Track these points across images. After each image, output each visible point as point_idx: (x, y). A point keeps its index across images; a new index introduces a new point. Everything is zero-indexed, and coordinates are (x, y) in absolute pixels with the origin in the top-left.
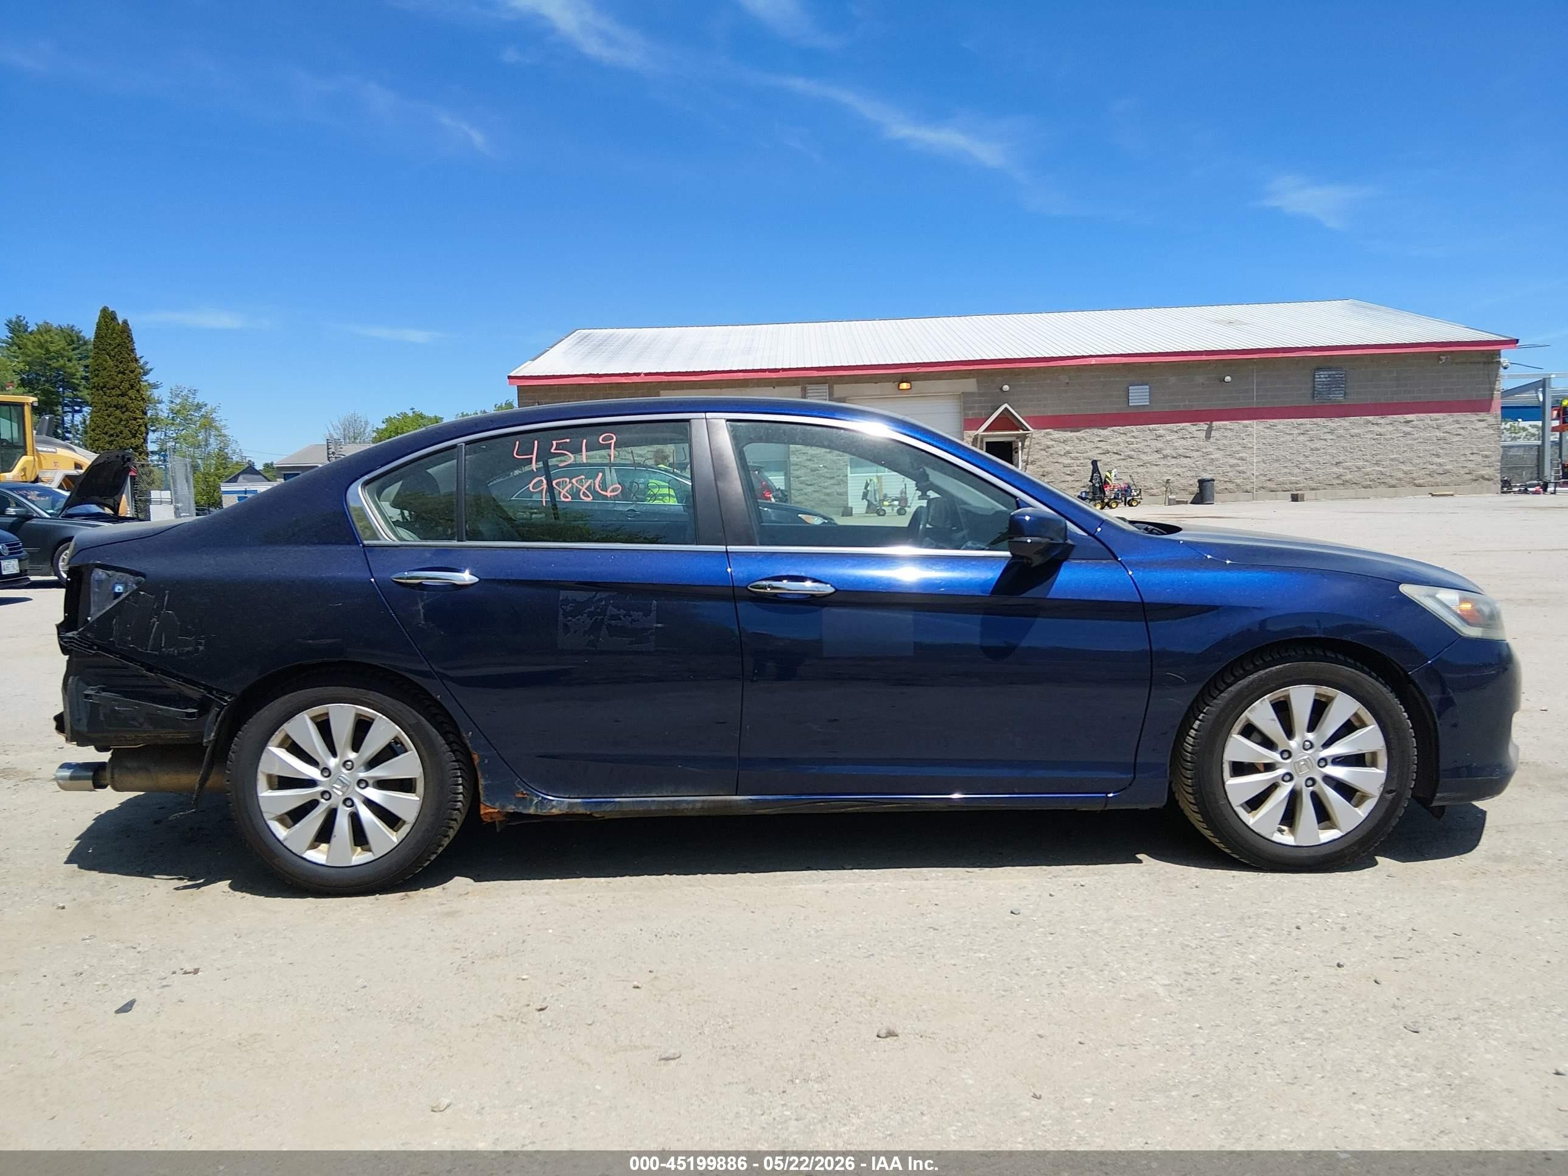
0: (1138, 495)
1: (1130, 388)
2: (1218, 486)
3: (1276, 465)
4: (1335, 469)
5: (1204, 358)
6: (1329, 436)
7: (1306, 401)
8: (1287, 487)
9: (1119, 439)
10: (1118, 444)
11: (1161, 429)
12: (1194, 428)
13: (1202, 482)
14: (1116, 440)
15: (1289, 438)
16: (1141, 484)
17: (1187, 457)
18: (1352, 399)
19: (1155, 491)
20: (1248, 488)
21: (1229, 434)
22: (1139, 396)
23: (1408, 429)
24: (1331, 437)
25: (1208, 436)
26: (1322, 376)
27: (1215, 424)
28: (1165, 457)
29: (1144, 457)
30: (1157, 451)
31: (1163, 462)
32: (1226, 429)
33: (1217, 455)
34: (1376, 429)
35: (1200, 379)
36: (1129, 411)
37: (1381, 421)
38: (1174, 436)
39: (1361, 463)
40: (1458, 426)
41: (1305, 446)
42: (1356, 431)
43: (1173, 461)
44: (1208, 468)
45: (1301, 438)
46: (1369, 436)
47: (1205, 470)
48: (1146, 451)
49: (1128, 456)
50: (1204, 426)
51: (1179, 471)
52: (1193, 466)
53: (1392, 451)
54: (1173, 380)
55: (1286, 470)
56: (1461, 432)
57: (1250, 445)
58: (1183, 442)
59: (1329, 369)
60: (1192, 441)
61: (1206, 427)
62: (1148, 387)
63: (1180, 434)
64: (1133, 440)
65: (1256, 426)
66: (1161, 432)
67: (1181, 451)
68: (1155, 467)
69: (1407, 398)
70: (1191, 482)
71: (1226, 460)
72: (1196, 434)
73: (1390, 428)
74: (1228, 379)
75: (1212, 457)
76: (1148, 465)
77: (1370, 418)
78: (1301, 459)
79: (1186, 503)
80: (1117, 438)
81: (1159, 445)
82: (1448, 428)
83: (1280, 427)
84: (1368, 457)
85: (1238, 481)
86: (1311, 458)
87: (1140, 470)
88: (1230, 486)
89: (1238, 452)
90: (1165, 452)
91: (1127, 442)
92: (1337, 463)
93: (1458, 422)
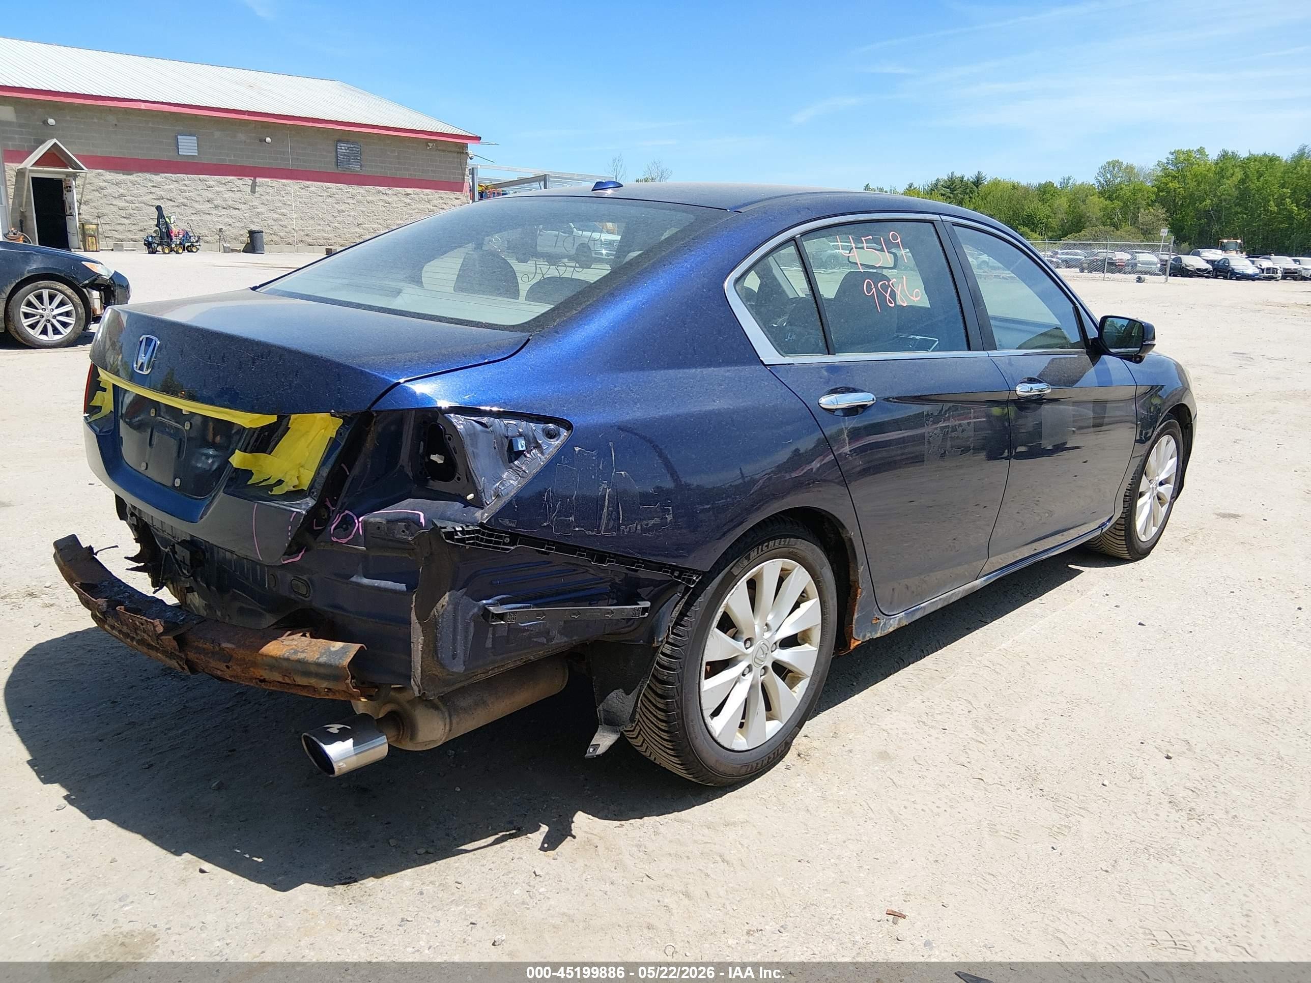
0: (197, 242)
1: (179, 137)
2: (266, 238)
3: (311, 222)
4: (357, 230)
5: (246, 117)
6: (350, 201)
7: (331, 168)
8: (322, 242)
9: (172, 186)
10: (170, 191)
11: (211, 180)
12: (241, 182)
13: (252, 233)
14: (168, 187)
15: (320, 199)
16: (198, 232)
17: (236, 209)
18: (368, 171)
19: (209, 239)
20: (290, 241)
21: (271, 190)
22: (188, 146)
23: (408, 201)
24: (353, 202)
25: (253, 191)
26: (343, 148)
27: (258, 180)
28: (216, 207)
29: (197, 206)
30: (208, 201)
31: (214, 212)
32: (268, 186)
33: (261, 209)
34: (385, 198)
35: (241, 137)
36: (179, 159)
37: (388, 192)
38: (222, 188)
39: (375, 226)
40: (441, 201)
41: (334, 207)
42: (370, 198)
43: (224, 212)
44: (255, 220)
45: (329, 200)
46: (381, 203)
47: (253, 222)
48: (198, 199)
49: (182, 203)
50: (248, 181)
51: (230, 221)
52: (242, 217)
53: (398, 218)
54: (217, 134)
55: (319, 227)
56: (444, 206)
57: (289, 203)
58: (231, 194)
59: (348, 142)
60: (239, 195)
61: (250, 182)
62: (195, 138)
63: (228, 187)
64: (185, 188)
65: (293, 186)
66: (211, 183)
67: (230, 203)
68: (208, 216)
69: (406, 174)
70: (241, 233)
71: (270, 214)
72: (242, 188)
73: (395, 198)
74: (268, 140)
75: (258, 210)
76: (202, 214)
77: (381, 188)
78: (331, 219)
79: (239, 251)
80: (169, 185)
81: (210, 195)
82: (435, 202)
83: (313, 189)
84: (381, 221)
85: (282, 234)
86: (338, 219)
87: (193, 217)
88: (275, 238)
89: (280, 208)
90: (216, 202)
91: (180, 190)
92: (358, 225)
93: (442, 198)
